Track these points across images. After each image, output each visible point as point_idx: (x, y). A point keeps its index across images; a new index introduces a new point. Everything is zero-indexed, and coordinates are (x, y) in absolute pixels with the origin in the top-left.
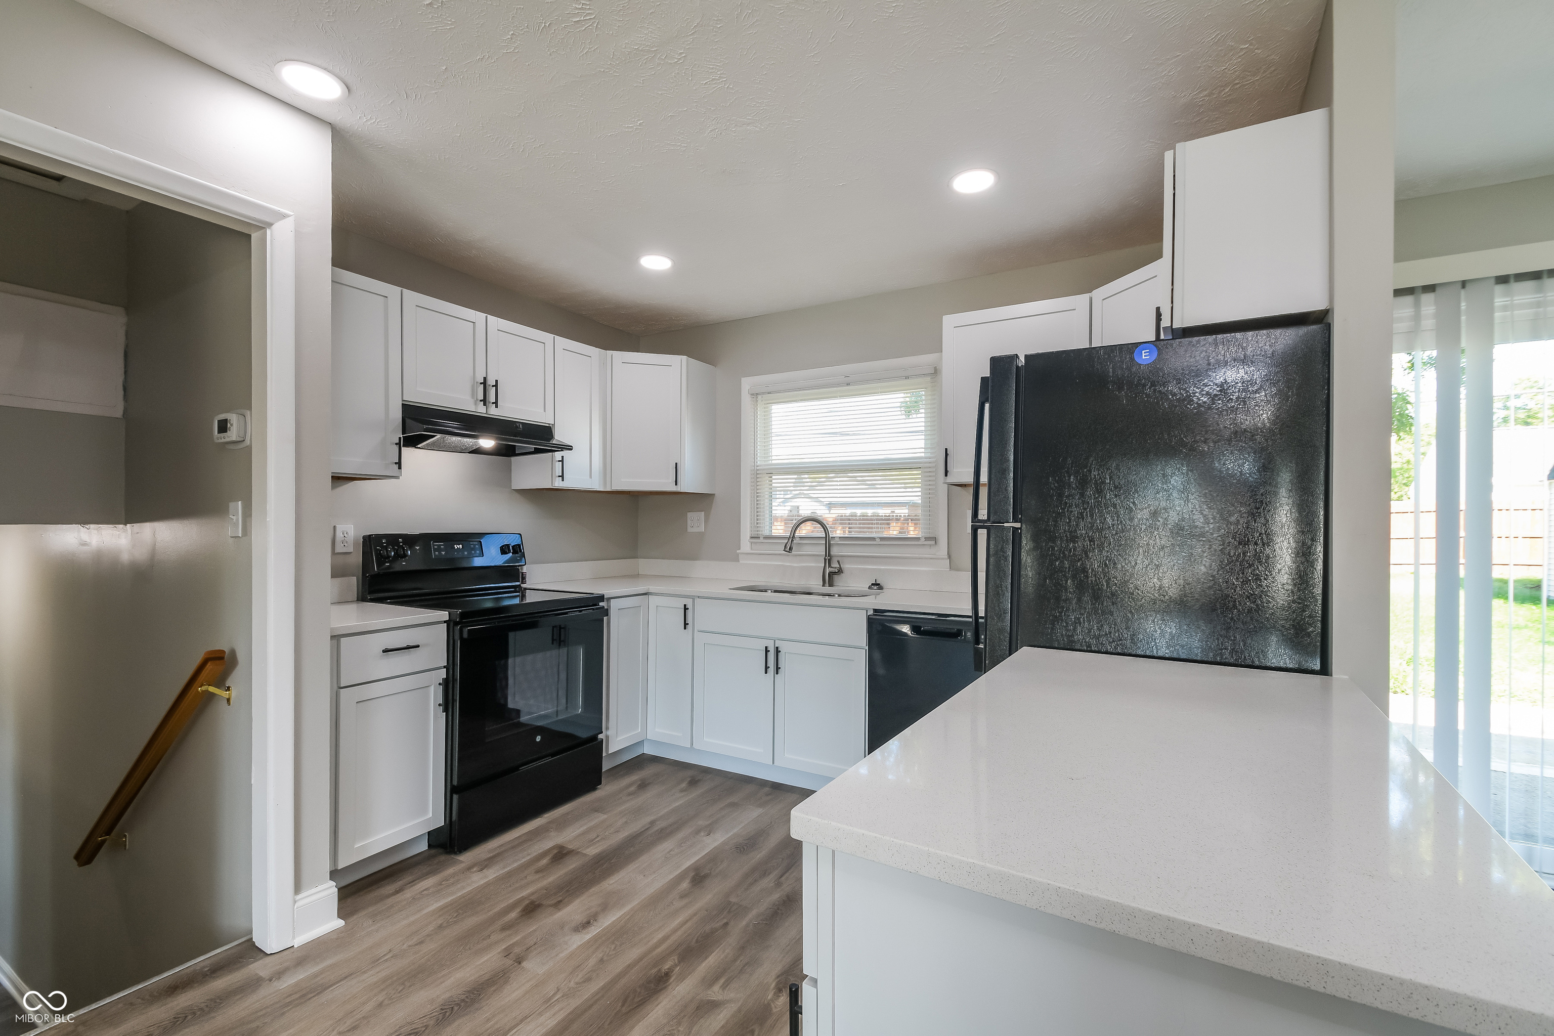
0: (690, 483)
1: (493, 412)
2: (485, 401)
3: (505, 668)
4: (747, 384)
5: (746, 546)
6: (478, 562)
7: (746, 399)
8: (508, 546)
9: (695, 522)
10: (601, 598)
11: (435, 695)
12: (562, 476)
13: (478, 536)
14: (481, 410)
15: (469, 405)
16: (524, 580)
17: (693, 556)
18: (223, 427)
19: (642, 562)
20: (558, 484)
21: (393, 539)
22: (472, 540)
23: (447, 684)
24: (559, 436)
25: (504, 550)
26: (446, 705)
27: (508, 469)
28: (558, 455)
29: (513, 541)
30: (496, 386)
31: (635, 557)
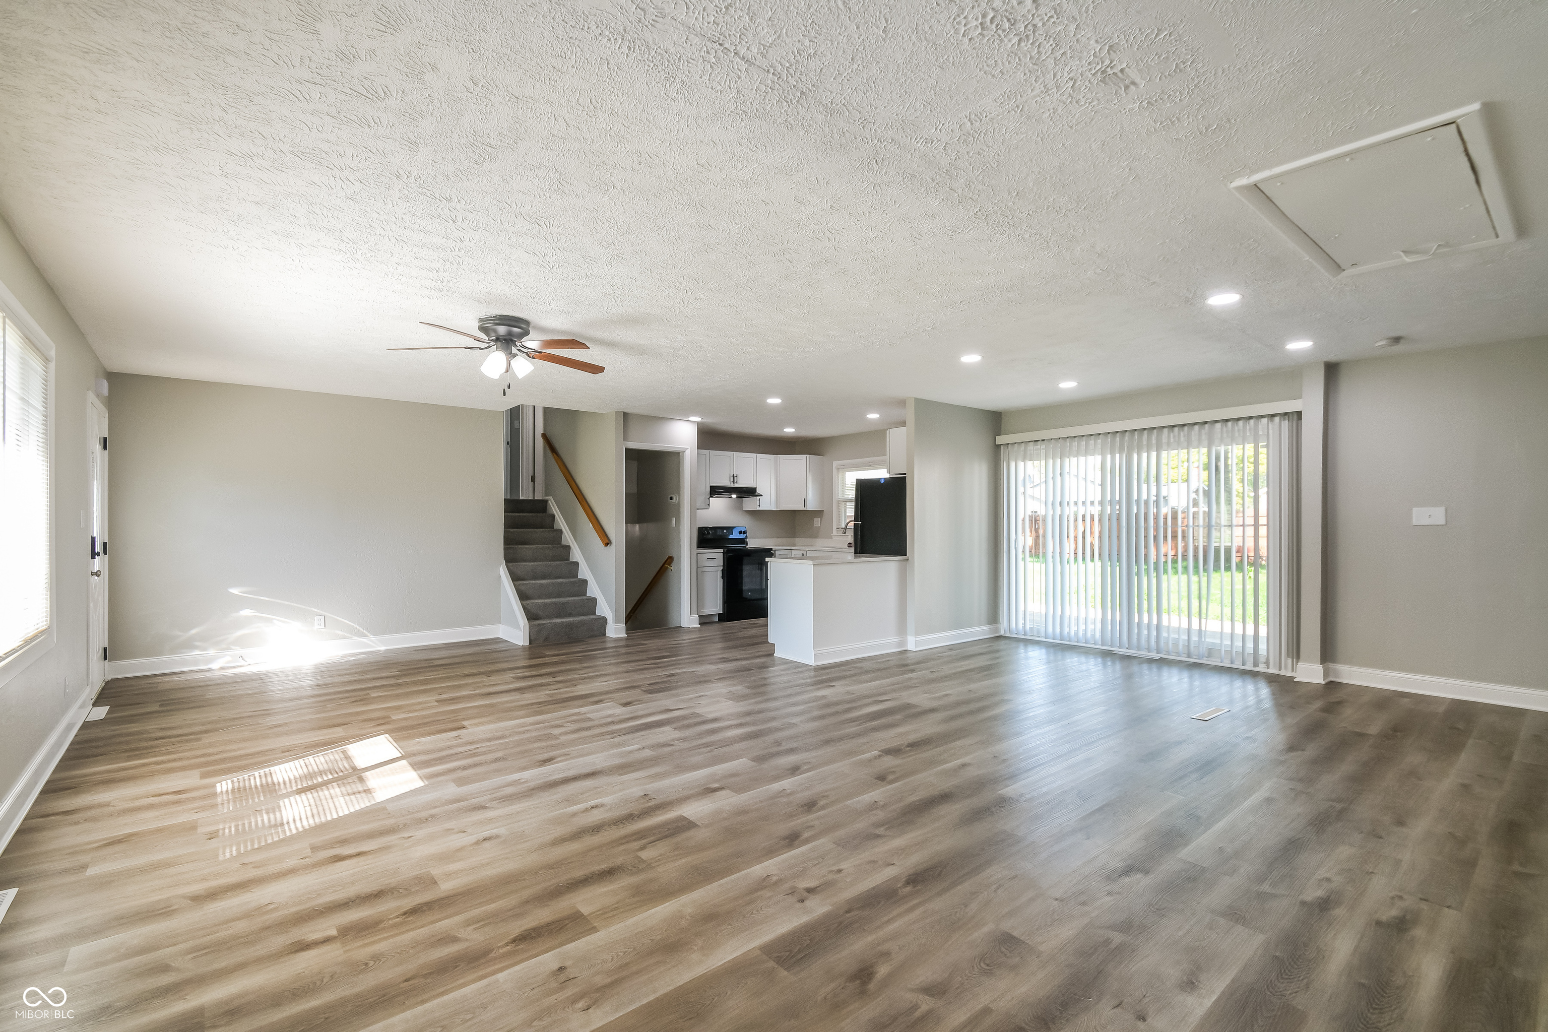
0: (810, 507)
1: (736, 485)
2: (733, 482)
3: (742, 571)
4: (835, 464)
5: (835, 532)
6: (731, 537)
7: (834, 470)
8: (741, 531)
9: (817, 522)
10: (771, 549)
11: (720, 574)
12: (760, 506)
13: (732, 528)
14: (732, 485)
15: (728, 484)
16: (747, 545)
17: (816, 537)
18: (671, 498)
19: (797, 539)
20: (758, 508)
21: (706, 528)
22: (730, 529)
23: (723, 570)
24: (759, 491)
25: (740, 533)
26: (723, 577)
27: (741, 503)
28: (758, 498)
29: (743, 530)
30: (737, 476)
31: (794, 537)
